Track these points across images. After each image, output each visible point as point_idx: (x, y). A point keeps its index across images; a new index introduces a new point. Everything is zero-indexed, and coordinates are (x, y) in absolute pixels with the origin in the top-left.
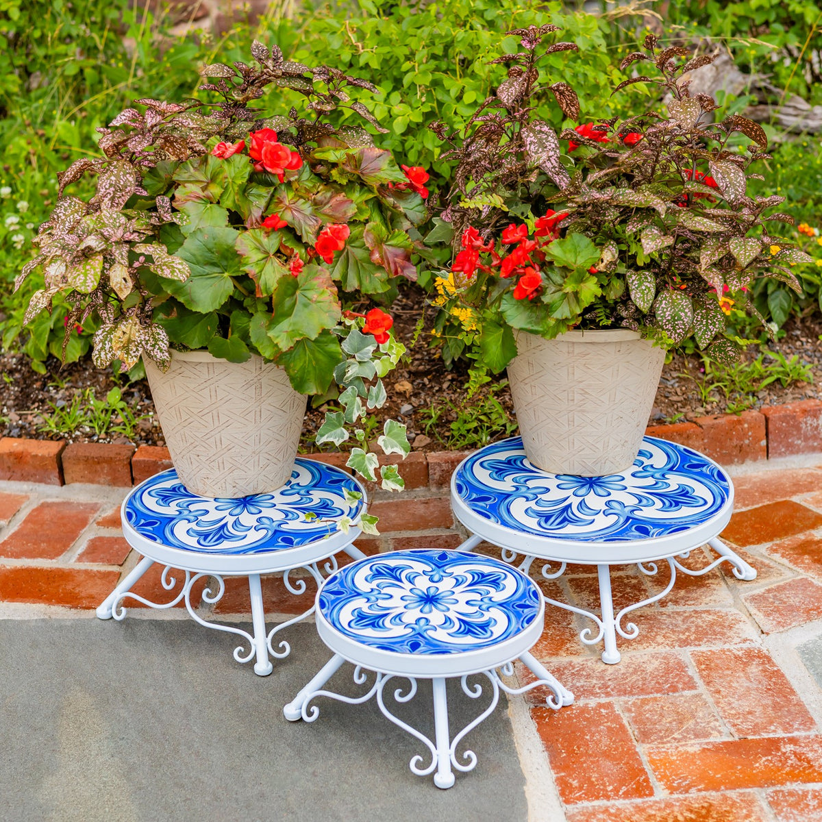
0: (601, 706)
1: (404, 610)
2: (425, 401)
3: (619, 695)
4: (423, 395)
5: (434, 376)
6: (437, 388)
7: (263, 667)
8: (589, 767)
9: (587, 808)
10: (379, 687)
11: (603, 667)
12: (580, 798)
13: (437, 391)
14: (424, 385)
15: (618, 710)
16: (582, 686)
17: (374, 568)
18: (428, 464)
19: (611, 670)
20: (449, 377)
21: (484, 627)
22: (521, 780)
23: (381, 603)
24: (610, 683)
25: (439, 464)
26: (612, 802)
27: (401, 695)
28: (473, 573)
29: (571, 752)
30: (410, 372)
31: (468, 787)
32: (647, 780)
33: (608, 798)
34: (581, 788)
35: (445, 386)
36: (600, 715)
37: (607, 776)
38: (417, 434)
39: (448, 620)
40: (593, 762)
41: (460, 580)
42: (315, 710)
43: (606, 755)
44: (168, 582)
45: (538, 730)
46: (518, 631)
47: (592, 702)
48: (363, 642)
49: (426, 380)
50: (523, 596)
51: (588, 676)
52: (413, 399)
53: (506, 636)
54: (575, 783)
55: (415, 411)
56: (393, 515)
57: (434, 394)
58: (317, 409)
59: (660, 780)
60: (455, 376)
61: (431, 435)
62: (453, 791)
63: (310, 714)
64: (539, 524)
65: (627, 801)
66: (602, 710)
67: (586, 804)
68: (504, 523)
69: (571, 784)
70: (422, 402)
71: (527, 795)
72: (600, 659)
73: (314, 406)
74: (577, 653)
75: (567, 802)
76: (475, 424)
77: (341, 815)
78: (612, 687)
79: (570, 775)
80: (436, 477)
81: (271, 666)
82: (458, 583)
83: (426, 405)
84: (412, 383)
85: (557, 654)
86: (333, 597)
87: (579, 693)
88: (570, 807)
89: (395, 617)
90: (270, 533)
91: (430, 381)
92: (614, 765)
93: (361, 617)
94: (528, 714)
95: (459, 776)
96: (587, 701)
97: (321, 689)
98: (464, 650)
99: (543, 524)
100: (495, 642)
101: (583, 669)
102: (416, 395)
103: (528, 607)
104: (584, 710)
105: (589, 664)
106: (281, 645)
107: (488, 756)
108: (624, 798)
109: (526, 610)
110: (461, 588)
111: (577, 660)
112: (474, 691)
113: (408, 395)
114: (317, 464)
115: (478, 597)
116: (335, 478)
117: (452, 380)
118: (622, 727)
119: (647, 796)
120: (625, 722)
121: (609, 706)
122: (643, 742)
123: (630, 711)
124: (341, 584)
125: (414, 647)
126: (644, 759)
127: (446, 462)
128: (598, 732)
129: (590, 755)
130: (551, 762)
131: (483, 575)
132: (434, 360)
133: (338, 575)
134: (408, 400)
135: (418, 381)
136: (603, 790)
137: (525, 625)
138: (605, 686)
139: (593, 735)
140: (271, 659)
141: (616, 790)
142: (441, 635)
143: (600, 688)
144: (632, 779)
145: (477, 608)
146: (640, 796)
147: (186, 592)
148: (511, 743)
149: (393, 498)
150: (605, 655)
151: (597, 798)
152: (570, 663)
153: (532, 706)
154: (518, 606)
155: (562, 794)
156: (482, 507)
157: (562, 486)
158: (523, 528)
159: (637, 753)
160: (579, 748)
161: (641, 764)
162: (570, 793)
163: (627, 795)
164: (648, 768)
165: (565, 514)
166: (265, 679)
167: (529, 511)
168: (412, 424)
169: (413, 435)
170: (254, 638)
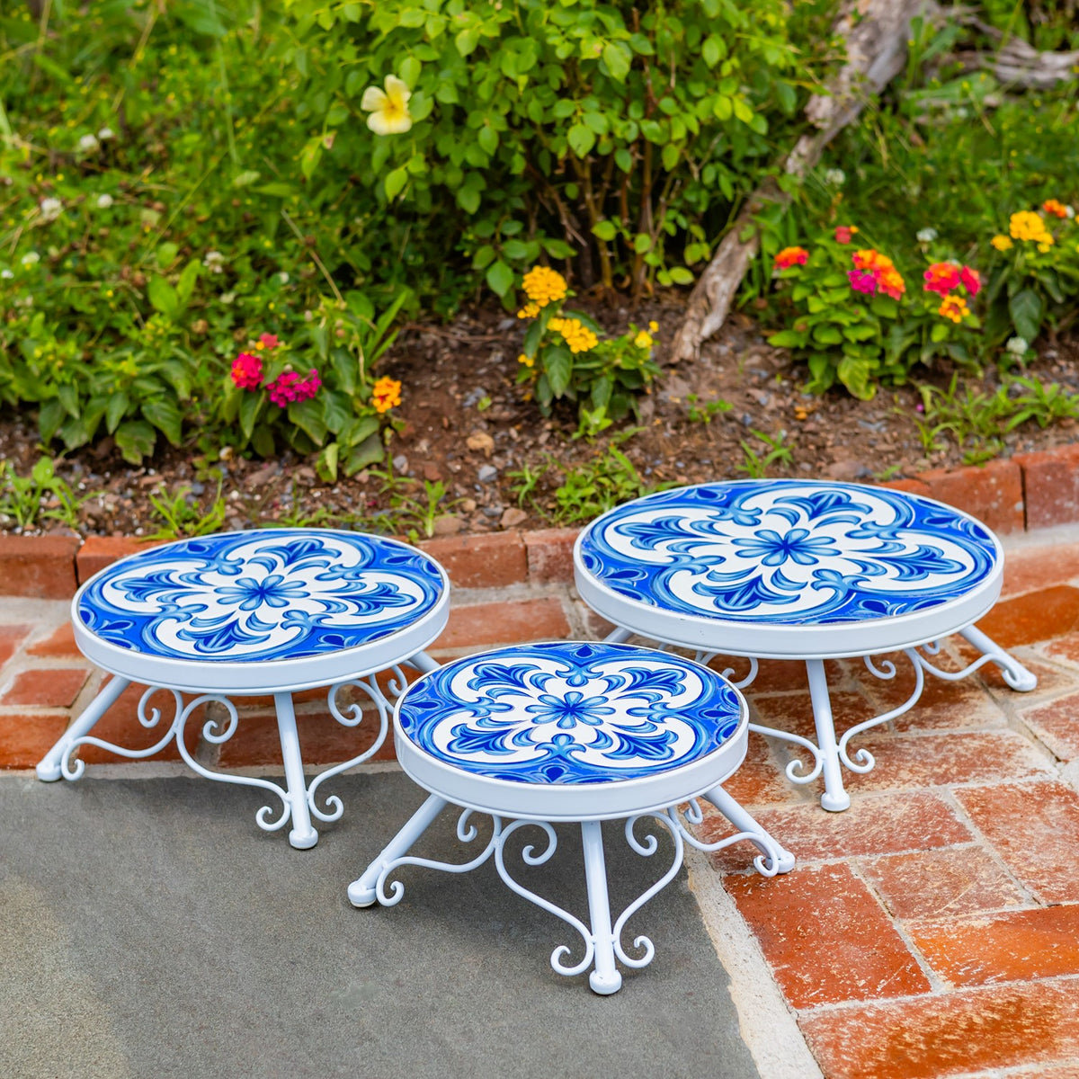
0: (829, 869)
1: (533, 725)
2: (514, 461)
3: (856, 854)
4: (510, 453)
5: (524, 426)
6: (530, 443)
7: (303, 834)
8: (824, 955)
9: (831, 1012)
10: (497, 843)
11: (825, 816)
12: (817, 999)
13: (532, 447)
14: (511, 439)
15: (856, 873)
16: (797, 844)
17: (480, 670)
18: (526, 548)
19: (836, 819)
20: (549, 426)
21: (660, 743)
22: (722, 978)
23: (494, 716)
24: (838, 837)
25: (543, 548)
26: (867, 1002)
27: (533, 854)
28: (633, 672)
29: (793, 935)
30: (489, 421)
31: (643, 992)
32: (916, 969)
33: (861, 997)
34: (816, 985)
35: (543, 438)
36: (830, 880)
37: (854, 966)
38: (506, 509)
39: (601, 736)
40: (829, 948)
41: (615, 681)
42: (399, 887)
43: (849, 936)
44: (149, 716)
45: (738, 907)
46: (712, 748)
47: (816, 865)
48: (474, 771)
49: (513, 432)
50: (714, 700)
51: (804, 830)
52: (496, 459)
53: (694, 754)
54: (807, 978)
55: (500, 475)
57: (527, 451)
58: (352, 478)
59: (937, 968)
60: (557, 423)
61: (527, 508)
62: (619, 998)
63: (389, 893)
64: (717, 605)
65: (890, 1000)
66: (833, 875)
67: (828, 1006)
69: (801, 980)
70: (510, 463)
71: (734, 999)
72: (819, 806)
73: (348, 472)
74: (782, 798)
75: (798, 1005)
76: (592, 490)
77: (448, 1039)
78: (842, 842)
79: (797, 968)
80: (540, 566)
81: (315, 833)
82: (612, 686)
83: (516, 467)
84: (493, 435)
85: (752, 802)
86: (420, 711)
87: (800, 852)
88: (804, 1013)
89: (520, 735)
90: (306, 632)
91: (519, 432)
92: (863, 950)
93: (466, 736)
94: (720, 887)
95: (628, 975)
96: (808, 864)
97: (406, 855)
98: (632, 777)
99: (722, 603)
100: (679, 763)
101: (795, 820)
102: (499, 452)
103: (723, 714)
104: (805, 876)
105: (803, 813)
106: (329, 802)
107: (665, 945)
108: (886, 996)
109: (721, 719)
110: (618, 692)
111: (784, 809)
112: (646, 845)
113: (487, 454)
114: (367, 539)
115: (645, 704)
117: (552, 431)
118: (866, 896)
119: (921, 991)
120: (870, 889)
121: (841, 869)
122: (902, 916)
123: (874, 874)
124: (432, 692)
125: (554, 774)
126: (908, 940)
127: (554, 543)
128: (830, 905)
129: (824, 939)
130: (765, 951)
131: (649, 674)
132: (523, 403)
133: (426, 681)
134: (488, 460)
135: (502, 433)
136: (849, 985)
137: (723, 739)
138: (831, 842)
139: (824, 910)
141: (872, 986)
143: (824, 845)
144: (893, 969)
145: (645, 719)
146: (909, 993)
147: (177, 728)
148: (699, 925)
149: (476, 600)
150: (826, 798)
151: (844, 998)
152: (774, 813)
153: (724, 874)
154: (708, 714)
155: (789, 993)
156: (626, 585)
157: (744, 554)
159: (895, 932)
160: (804, 928)
161: (903, 946)
162: (802, 992)
163: (889, 991)
164: (915, 952)
165: (754, 589)
166: (308, 854)
167: (699, 588)
168: (498, 494)
169: (499, 510)
170: (286, 791)
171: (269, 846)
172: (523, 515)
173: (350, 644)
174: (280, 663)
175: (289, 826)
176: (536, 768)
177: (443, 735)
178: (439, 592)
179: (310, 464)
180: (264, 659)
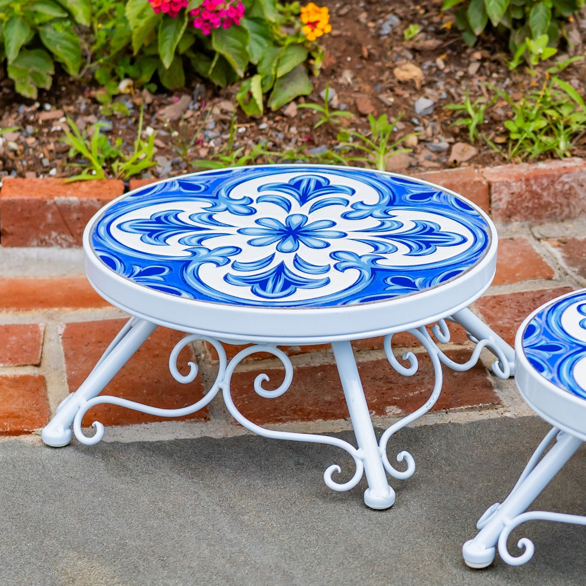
2: (448, 92)
4: (441, 84)
5: (449, 56)
6: (460, 73)
13: (462, 78)
14: (438, 69)
18: (489, 186)
20: (478, 55)
25: (508, 185)
30: (414, 51)
35: (473, 69)
38: (451, 144)
42: (528, 544)
49: (440, 62)
52: (428, 91)
55: (437, 108)
57: (459, 82)
58: (280, 112)
60: (486, 54)
61: (476, 142)
63: (516, 551)
70: (444, 95)
73: (273, 105)
76: (542, 123)
80: (503, 205)
81: (392, 493)
83: (451, 98)
84: (420, 65)
86: (546, 354)
90: (366, 274)
91: (446, 62)
97: (531, 509)
102: (430, 84)
106: (400, 458)
113: (418, 86)
117: (483, 60)
124: (547, 335)
127: (518, 179)
132: (443, 31)
133: (534, 323)
134: (420, 92)
135: (429, 63)
147: (223, 382)
168: (438, 128)
169: (444, 145)
170: (357, 448)
171: (341, 508)
172: (472, 151)
173: (423, 285)
175: (364, 485)
178: (486, 229)
179: (228, 97)
180: (339, 304)
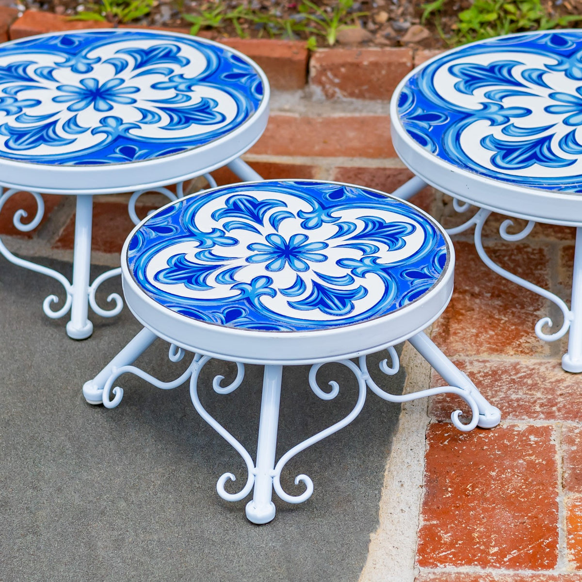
0: (532, 430)
1: (245, 264)
3: (566, 418)
7: (79, 326)
8: (476, 517)
9: (450, 574)
10: (194, 370)
11: (560, 375)
12: (443, 560)
15: (555, 439)
16: (518, 400)
17: (231, 201)
19: (570, 380)
21: (344, 299)
22: (372, 522)
23: (216, 250)
24: (560, 399)
26: (489, 570)
27: (223, 384)
28: (368, 221)
29: (460, 492)
31: (291, 527)
32: (553, 546)
33: (484, 563)
34: (452, 545)
36: (526, 443)
37: (498, 532)
38: (412, 24)
39: (298, 283)
40: (485, 510)
41: (346, 228)
42: (119, 392)
43: (510, 502)
45: (427, 456)
46: (392, 309)
47: (522, 424)
50: (425, 260)
51: (534, 386)
53: (372, 313)
54: (446, 537)
56: (351, 134)
59: (571, 546)
61: (430, 24)
62: (269, 527)
63: (112, 397)
64: (493, 160)
65: (511, 572)
66: (532, 438)
67: (450, 569)
68: (444, 155)
69: (440, 538)
71: (372, 547)
72: (560, 364)
74: (532, 351)
75: (423, 563)
77: (99, 544)
78: (560, 405)
79: (443, 525)
81: (89, 326)
82: (340, 233)
85: (502, 351)
86: (154, 234)
87: (508, 408)
88: (425, 571)
89: (226, 272)
90: (110, 139)
92: (514, 517)
93: (178, 267)
94: (423, 432)
95: (282, 508)
96: (516, 422)
97: (132, 364)
98: (299, 329)
99: (499, 161)
100: (351, 321)
101: (530, 376)
103: (424, 276)
104: (508, 434)
105: (542, 369)
106: (109, 299)
107: (339, 484)
108: (508, 567)
109: (417, 281)
110: (341, 241)
111: (527, 362)
112: (328, 389)
114: (221, 50)
115: (359, 256)
116: (236, 71)
118: (551, 463)
119: (544, 567)
120: (558, 458)
121: (545, 432)
122: (571, 489)
123: (571, 441)
126: (563, 513)
128: (512, 468)
129: (486, 500)
130: (425, 503)
131: (381, 225)
136: (482, 552)
137: (406, 302)
138: (552, 403)
139: (503, 471)
140: (91, 315)
141: (502, 554)
142: (278, 305)
143: (542, 405)
144: (531, 541)
145: (349, 271)
146: (533, 567)
148: (382, 468)
149: (361, 111)
150: (566, 358)
151: (469, 562)
152: (515, 367)
153: (434, 420)
154: (409, 274)
155: (422, 550)
156: (423, 129)
157: (552, 109)
158: (466, 163)
159: (555, 505)
160: (473, 487)
161: (556, 520)
162: (433, 550)
163: (515, 563)
164: (562, 526)
165: (537, 149)
166: (79, 344)
167: (487, 141)
169: (407, 25)
170: (71, 283)
172: (426, 33)
173: (140, 157)
174: (69, 169)
176: (218, 307)
177: (159, 262)
178: (250, 114)
180: (56, 163)
